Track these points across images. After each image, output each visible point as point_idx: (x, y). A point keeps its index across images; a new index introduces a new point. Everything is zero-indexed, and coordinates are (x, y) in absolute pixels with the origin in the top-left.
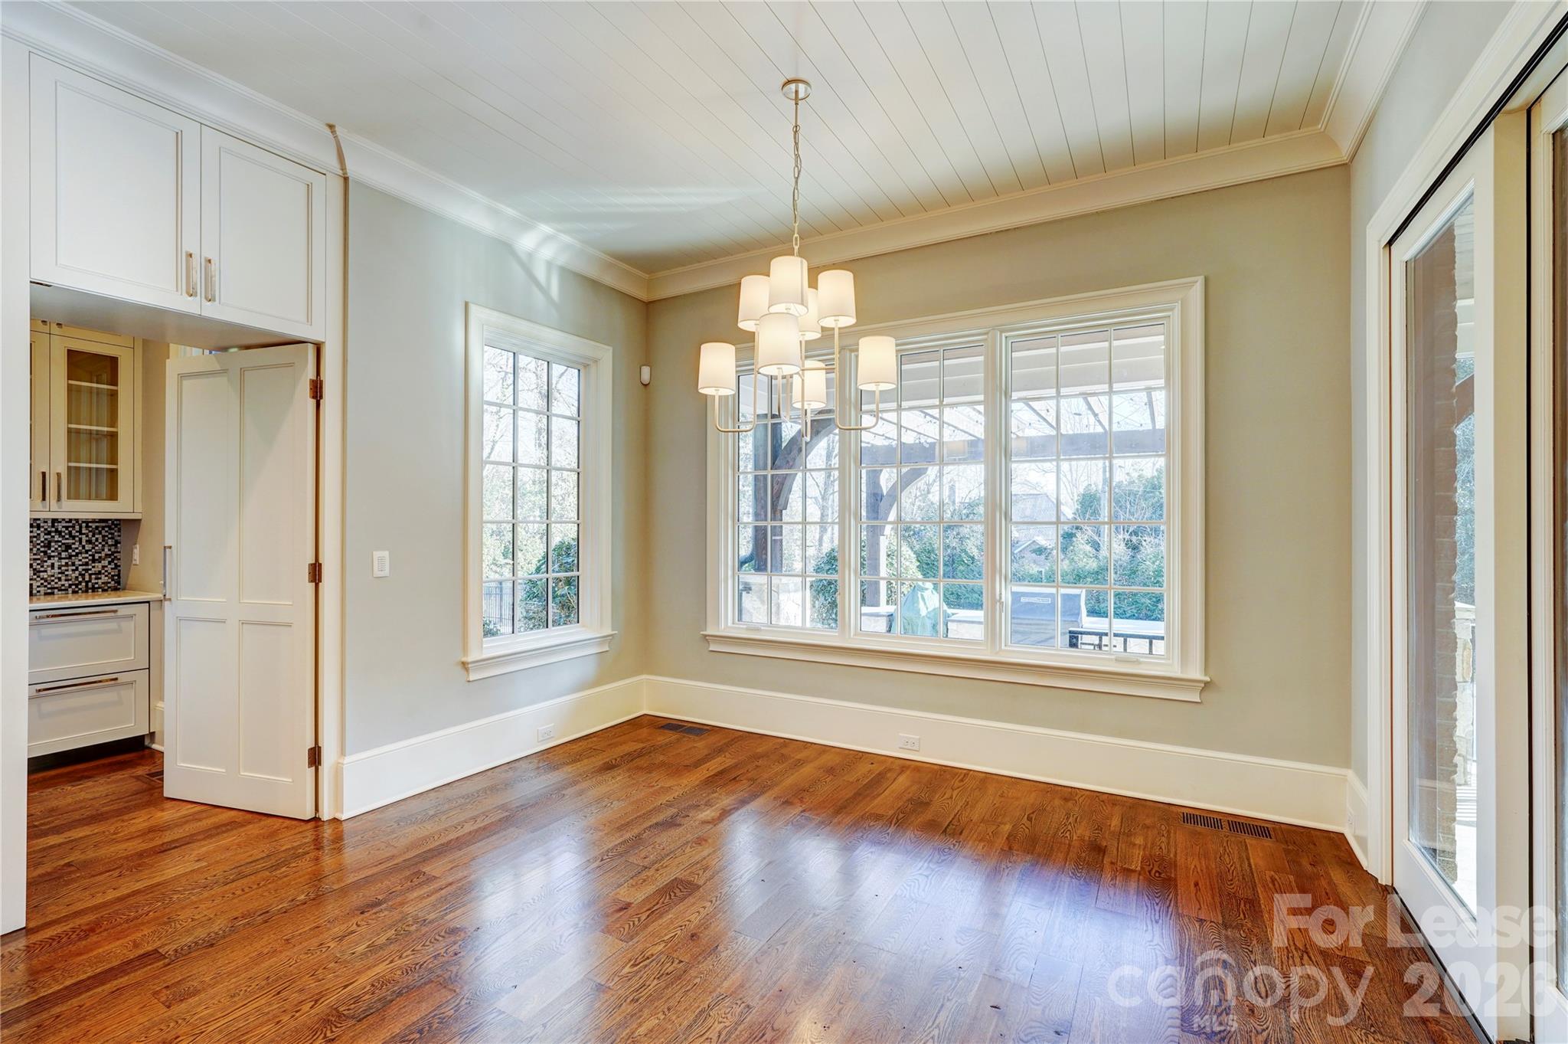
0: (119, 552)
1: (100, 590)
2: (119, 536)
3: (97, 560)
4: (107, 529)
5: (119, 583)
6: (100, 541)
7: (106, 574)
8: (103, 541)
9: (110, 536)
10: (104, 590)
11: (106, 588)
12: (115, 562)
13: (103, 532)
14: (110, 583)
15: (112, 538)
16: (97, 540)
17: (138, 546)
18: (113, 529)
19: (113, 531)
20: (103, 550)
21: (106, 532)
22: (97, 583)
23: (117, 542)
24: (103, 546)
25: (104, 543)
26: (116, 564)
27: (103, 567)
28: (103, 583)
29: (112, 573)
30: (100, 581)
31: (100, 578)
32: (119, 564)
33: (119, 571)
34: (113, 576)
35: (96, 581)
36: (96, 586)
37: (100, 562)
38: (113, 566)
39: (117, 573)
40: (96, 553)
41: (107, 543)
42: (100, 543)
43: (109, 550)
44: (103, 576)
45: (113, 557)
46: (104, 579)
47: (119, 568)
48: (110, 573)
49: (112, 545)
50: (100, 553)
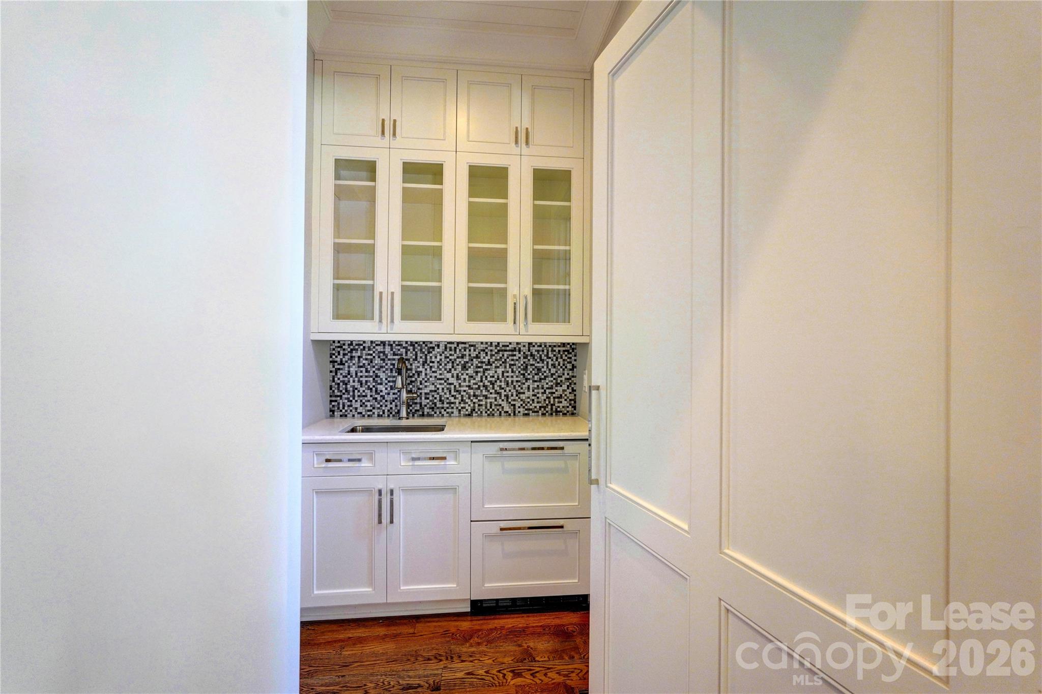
0: (575, 377)
1: (561, 414)
2: (575, 360)
3: (559, 384)
4: (566, 353)
5: (574, 407)
6: (561, 365)
7: (566, 398)
8: (564, 365)
9: (568, 360)
10: (564, 414)
11: (566, 412)
12: (572, 386)
13: (564, 356)
14: (568, 407)
15: (570, 362)
16: (559, 365)
17: (587, 371)
18: (571, 353)
19: (570, 356)
20: (564, 374)
21: (566, 356)
22: (559, 407)
23: (574, 367)
24: (564, 370)
25: (564, 367)
26: (573, 388)
27: (564, 391)
28: (563, 407)
29: (570, 398)
30: (561, 405)
31: (561, 402)
32: (575, 389)
33: (575, 395)
34: (570, 400)
35: (559, 405)
36: (559, 409)
37: (561, 386)
38: (571, 391)
39: (573, 398)
40: (559, 377)
41: (566, 367)
42: (561, 367)
43: (568, 374)
44: (563, 400)
45: (570, 381)
46: (565, 403)
47: (575, 393)
48: (568, 397)
49: (570, 370)
50: (561, 377)
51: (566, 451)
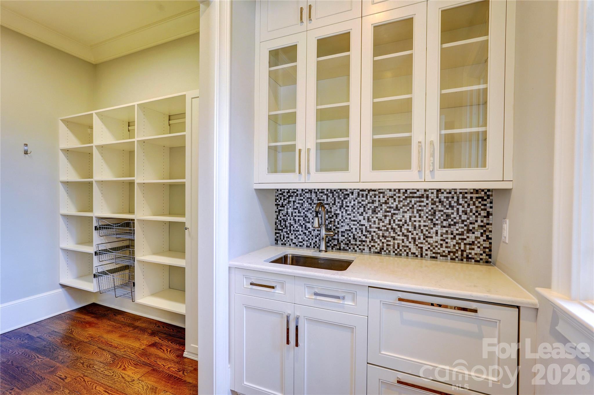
0: (491, 224)
1: (473, 261)
2: (491, 207)
3: (471, 230)
4: (480, 200)
5: (490, 256)
6: (474, 212)
7: (479, 245)
8: (477, 212)
9: (483, 207)
10: (477, 261)
11: (479, 259)
12: (487, 234)
13: (477, 203)
14: (481, 255)
15: (485, 210)
16: (471, 211)
17: (508, 221)
18: (486, 200)
19: (485, 203)
20: (477, 221)
21: (480, 202)
22: (470, 253)
23: (489, 214)
24: (477, 217)
25: (477, 214)
26: (487, 236)
27: (477, 238)
28: (476, 254)
29: (484, 245)
30: (473, 252)
31: (473, 249)
32: (490, 236)
33: (490, 243)
34: (485, 248)
35: (470, 251)
36: (470, 256)
37: (473, 233)
38: (485, 238)
39: (488, 246)
40: (471, 223)
41: (480, 214)
42: (474, 214)
43: (482, 221)
44: (476, 247)
45: (485, 229)
46: (478, 251)
47: (490, 241)
48: (482, 245)
49: (485, 217)
50: (474, 224)
51: (479, 314)
